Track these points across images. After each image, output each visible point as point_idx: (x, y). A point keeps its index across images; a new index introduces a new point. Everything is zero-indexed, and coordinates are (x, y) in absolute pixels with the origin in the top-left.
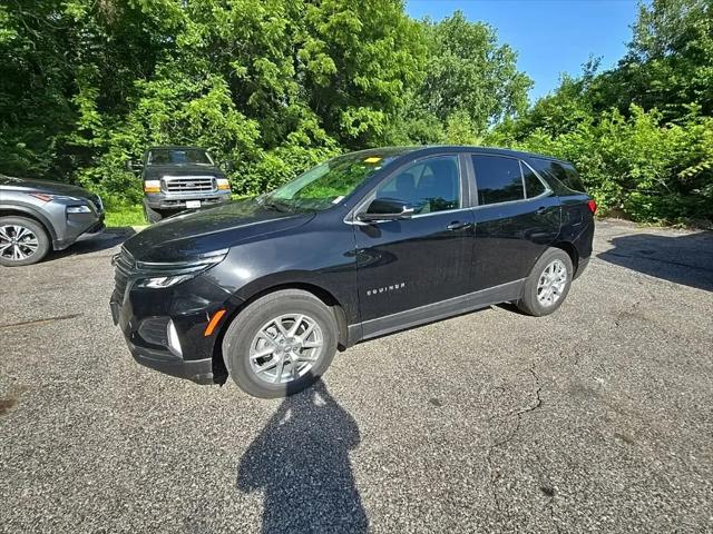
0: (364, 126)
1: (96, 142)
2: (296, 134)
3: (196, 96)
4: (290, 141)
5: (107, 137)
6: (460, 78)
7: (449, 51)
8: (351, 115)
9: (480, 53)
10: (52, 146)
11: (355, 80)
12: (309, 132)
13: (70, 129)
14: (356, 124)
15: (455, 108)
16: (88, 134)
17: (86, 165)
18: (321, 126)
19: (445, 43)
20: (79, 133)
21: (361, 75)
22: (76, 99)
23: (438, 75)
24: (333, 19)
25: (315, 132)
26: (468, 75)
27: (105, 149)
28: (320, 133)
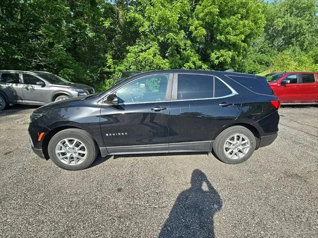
0: (222, 59)
1: (112, 70)
2: (188, 64)
3: (145, 51)
4: (185, 67)
5: (115, 68)
6: (295, 28)
7: (289, 14)
8: (215, 54)
9: (310, 14)
10: (99, 72)
11: (218, 38)
12: (194, 63)
13: (104, 65)
14: (218, 58)
15: (290, 45)
16: (109, 67)
17: (109, 78)
18: (200, 60)
19: (287, 11)
20: (107, 67)
21: (221, 35)
22: (107, 55)
23: (280, 28)
24: (206, 10)
25: (197, 63)
26: (301, 26)
27: (114, 72)
28: (199, 63)
